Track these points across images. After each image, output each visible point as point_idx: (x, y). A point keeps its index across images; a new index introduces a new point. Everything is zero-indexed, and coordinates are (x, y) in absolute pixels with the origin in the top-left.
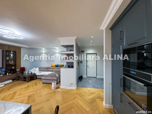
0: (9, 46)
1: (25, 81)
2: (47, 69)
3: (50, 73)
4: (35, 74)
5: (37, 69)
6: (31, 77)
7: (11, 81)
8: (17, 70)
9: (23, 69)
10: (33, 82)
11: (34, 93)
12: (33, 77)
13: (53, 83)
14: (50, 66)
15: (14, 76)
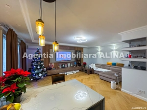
0: (78, 47)
1: (86, 73)
2: (103, 66)
3: (107, 70)
4: (93, 69)
5: (94, 65)
6: (90, 71)
7: (79, 71)
8: (82, 64)
9: (85, 64)
10: (92, 75)
11: (94, 85)
12: (91, 72)
13: (111, 82)
14: (106, 64)
15: (80, 68)
